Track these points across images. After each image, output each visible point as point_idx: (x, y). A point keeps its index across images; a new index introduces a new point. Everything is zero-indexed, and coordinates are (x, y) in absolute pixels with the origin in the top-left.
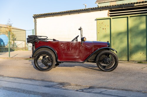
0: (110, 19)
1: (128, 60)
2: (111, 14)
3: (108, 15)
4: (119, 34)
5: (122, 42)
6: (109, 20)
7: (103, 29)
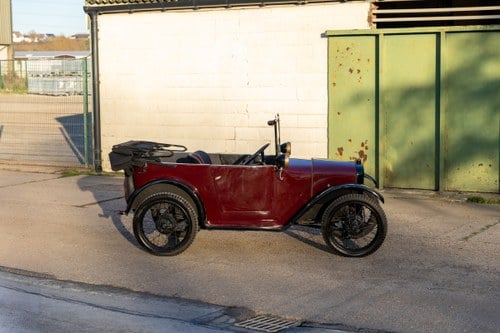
0: (377, 36)
1: (437, 189)
2: (379, 16)
3: (370, 19)
4: (410, 93)
5: (416, 122)
6: (374, 38)
7: (351, 71)
